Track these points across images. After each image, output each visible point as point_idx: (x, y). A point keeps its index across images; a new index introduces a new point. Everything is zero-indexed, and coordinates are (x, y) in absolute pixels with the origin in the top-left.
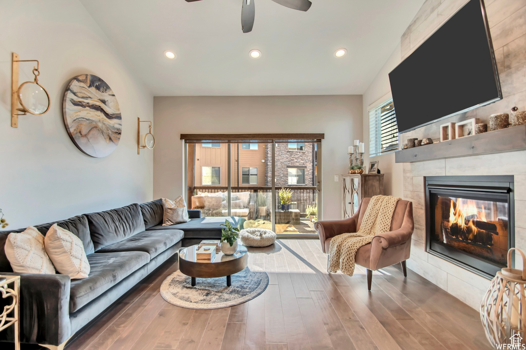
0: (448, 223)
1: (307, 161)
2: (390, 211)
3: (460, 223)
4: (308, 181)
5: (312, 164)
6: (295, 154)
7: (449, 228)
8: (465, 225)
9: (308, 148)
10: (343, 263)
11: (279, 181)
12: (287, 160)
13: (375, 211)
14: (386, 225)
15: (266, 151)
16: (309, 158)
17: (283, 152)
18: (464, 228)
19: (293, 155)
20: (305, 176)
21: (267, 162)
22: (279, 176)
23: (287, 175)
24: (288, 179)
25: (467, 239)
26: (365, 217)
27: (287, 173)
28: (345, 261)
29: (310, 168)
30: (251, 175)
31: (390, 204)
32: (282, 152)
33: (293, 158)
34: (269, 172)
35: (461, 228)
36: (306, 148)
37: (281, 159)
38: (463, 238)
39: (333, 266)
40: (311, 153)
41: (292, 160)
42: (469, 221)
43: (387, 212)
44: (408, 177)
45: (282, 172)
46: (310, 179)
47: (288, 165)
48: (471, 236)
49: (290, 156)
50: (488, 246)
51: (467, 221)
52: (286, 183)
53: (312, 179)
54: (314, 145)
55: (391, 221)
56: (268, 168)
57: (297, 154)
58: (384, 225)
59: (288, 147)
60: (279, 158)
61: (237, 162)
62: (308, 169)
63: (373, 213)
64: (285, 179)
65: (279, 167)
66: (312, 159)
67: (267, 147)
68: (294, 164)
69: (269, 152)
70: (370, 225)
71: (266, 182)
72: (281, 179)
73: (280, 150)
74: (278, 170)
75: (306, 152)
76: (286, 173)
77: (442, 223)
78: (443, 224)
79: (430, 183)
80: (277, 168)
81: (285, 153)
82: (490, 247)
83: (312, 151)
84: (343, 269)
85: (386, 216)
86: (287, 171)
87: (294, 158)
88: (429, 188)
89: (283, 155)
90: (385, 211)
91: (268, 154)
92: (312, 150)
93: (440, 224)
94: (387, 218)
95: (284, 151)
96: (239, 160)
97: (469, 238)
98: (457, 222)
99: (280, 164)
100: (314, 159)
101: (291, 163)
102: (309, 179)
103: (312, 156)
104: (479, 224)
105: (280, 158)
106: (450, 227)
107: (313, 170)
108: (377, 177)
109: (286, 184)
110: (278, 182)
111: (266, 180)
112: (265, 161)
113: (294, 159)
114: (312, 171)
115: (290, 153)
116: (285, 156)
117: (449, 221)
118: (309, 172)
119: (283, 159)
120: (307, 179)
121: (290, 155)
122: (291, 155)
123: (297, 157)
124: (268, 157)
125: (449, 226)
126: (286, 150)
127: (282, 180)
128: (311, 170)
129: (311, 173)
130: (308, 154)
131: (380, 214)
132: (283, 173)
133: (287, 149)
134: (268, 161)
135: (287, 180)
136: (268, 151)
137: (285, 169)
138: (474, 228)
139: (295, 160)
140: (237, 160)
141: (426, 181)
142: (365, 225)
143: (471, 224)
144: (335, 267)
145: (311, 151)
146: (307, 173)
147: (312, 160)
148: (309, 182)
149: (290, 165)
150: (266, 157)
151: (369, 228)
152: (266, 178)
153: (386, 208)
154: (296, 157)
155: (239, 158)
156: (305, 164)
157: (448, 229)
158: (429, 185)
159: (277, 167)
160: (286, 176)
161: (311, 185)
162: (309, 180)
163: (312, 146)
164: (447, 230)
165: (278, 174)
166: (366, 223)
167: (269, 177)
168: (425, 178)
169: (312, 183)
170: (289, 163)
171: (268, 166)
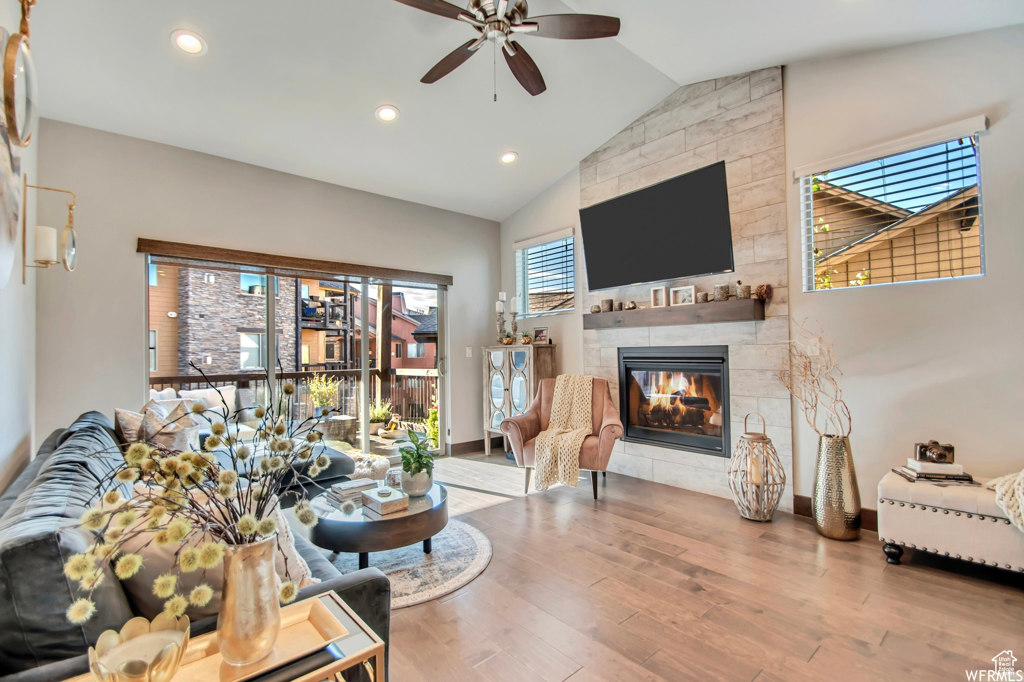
0: (647, 406)
1: (283, 318)
2: (587, 393)
3: (664, 404)
4: (286, 360)
5: (294, 325)
6: (256, 303)
7: (650, 413)
8: (671, 406)
9: (286, 291)
10: (565, 471)
11: (217, 361)
12: (238, 314)
13: (568, 397)
14: (587, 413)
15: (183, 290)
16: (289, 314)
17: (228, 295)
18: (669, 410)
19: (251, 304)
20: (279, 351)
21: (185, 316)
22: (217, 350)
23: (239, 348)
24: (239, 358)
25: (673, 422)
26: (555, 406)
27: (238, 343)
28: (567, 467)
29: (291, 334)
31: (585, 384)
32: (224, 297)
33: (251, 310)
34: (189, 341)
35: (666, 410)
36: (282, 291)
37: (222, 312)
38: (668, 422)
39: (545, 480)
40: (292, 303)
41: (251, 316)
42: (675, 399)
43: (585, 396)
44: (593, 349)
45: (226, 342)
46: (291, 356)
47: (241, 326)
48: (678, 418)
49: (245, 307)
50: (699, 426)
51: (673, 401)
52: (236, 366)
53: (294, 357)
54: (299, 287)
55: (592, 407)
56: (187, 332)
57: (261, 303)
58: (585, 413)
59: (239, 286)
60: (217, 309)
62: (287, 336)
63: (566, 399)
64: (232, 357)
65: (218, 331)
66: (294, 315)
67: (186, 282)
68: (255, 324)
69: (190, 293)
70: (565, 416)
72: (224, 358)
73: (220, 292)
74: (216, 336)
75: (281, 301)
76: (235, 345)
77: (639, 407)
78: (641, 409)
79: (626, 355)
80: (213, 332)
81: (233, 298)
82: (701, 427)
83: (294, 299)
84: (567, 480)
85: (584, 401)
86: (238, 340)
87: (255, 311)
88: (624, 362)
89: (227, 303)
90: (581, 395)
91: (189, 299)
92: (295, 296)
93: (637, 410)
94: (586, 403)
95: (231, 294)
97: (675, 422)
98: (660, 403)
99: (221, 324)
100: (299, 315)
101: (247, 321)
102: (289, 356)
103: (294, 309)
104: (687, 401)
105: (221, 309)
106: (651, 411)
107: (297, 337)
108: (549, 349)
109: (236, 368)
110: (215, 365)
111: (182, 361)
112: (180, 314)
113: (255, 313)
114: (295, 339)
115: (246, 299)
116: (234, 306)
117: (649, 404)
118: (288, 343)
119: (228, 312)
120: (284, 356)
121: (244, 304)
122: (248, 304)
123: (261, 309)
124: (188, 305)
125: (649, 410)
126: (236, 292)
127: (224, 360)
128: (293, 337)
129: (292, 344)
130: (285, 305)
131: (575, 399)
132: (227, 345)
133: (237, 290)
134: (188, 316)
135: (237, 360)
136: (189, 290)
137: (233, 335)
138: (682, 407)
139: (257, 317)
141: (620, 354)
142: (558, 417)
143: (678, 402)
144: (548, 481)
145: (292, 298)
146: (285, 343)
147: (295, 318)
148: (288, 362)
149: (245, 326)
150: (183, 307)
151: (565, 420)
152: (180, 355)
153: (582, 391)
154: (259, 309)
156: (279, 324)
157: (648, 414)
158: (624, 358)
159: (213, 330)
160: (236, 350)
161: (292, 369)
162: (289, 358)
163: (294, 288)
164: (647, 416)
165: (216, 347)
166: (559, 414)
167: (190, 354)
168: (619, 349)
169: (295, 364)
170: (242, 321)
171: (189, 326)
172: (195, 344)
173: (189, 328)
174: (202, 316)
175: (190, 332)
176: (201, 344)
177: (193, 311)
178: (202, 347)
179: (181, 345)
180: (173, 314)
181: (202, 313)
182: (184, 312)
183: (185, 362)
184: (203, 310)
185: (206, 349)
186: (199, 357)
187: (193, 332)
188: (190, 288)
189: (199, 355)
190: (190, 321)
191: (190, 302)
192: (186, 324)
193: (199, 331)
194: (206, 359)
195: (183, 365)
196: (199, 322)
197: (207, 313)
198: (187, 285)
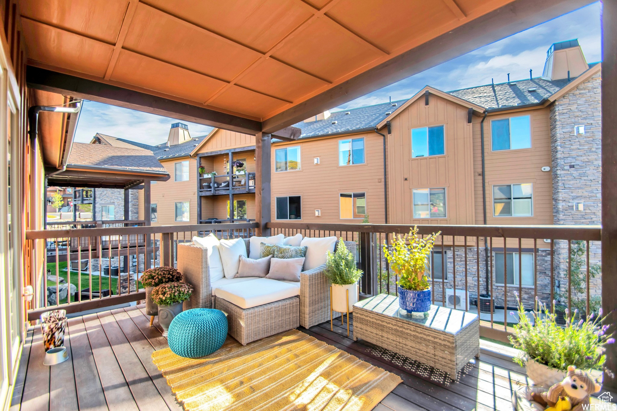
11: (591, 208)
15: (553, 146)
21: (556, 169)
22: (591, 197)
30: (514, 198)
34: (559, 190)
56: (557, 182)
60: (590, 158)
61: (481, 177)
65: (592, 178)
67: (555, 138)
69: (559, 148)
71: (556, 212)
73: (593, 141)
74: (589, 183)
80: (586, 180)
91: (557, 153)
96: (486, 173)
105: (594, 157)
110: (589, 211)
111: (555, 208)
112: (552, 168)
124: (557, 158)
134: (558, 168)
136: (557, 146)
140: (481, 173)
150: (553, 161)
152: (554, 202)
155: (486, 169)
159: (585, 178)
165: (590, 194)
167: (560, 202)
171: (558, 177)
172: (565, 193)
173: (559, 179)
174: (572, 166)
175: (559, 182)
176: (572, 193)
177: (562, 163)
178: (572, 195)
179: (554, 194)
180: (547, 169)
181: (572, 164)
182: (555, 165)
183: (557, 209)
184: (574, 160)
185: (577, 197)
186: (570, 204)
187: (563, 182)
188: (558, 143)
189: (569, 202)
190: (559, 172)
191: (559, 155)
192: (556, 176)
193: (570, 181)
194: (578, 206)
195: (555, 211)
196: (569, 172)
197: (578, 163)
198: (556, 142)
